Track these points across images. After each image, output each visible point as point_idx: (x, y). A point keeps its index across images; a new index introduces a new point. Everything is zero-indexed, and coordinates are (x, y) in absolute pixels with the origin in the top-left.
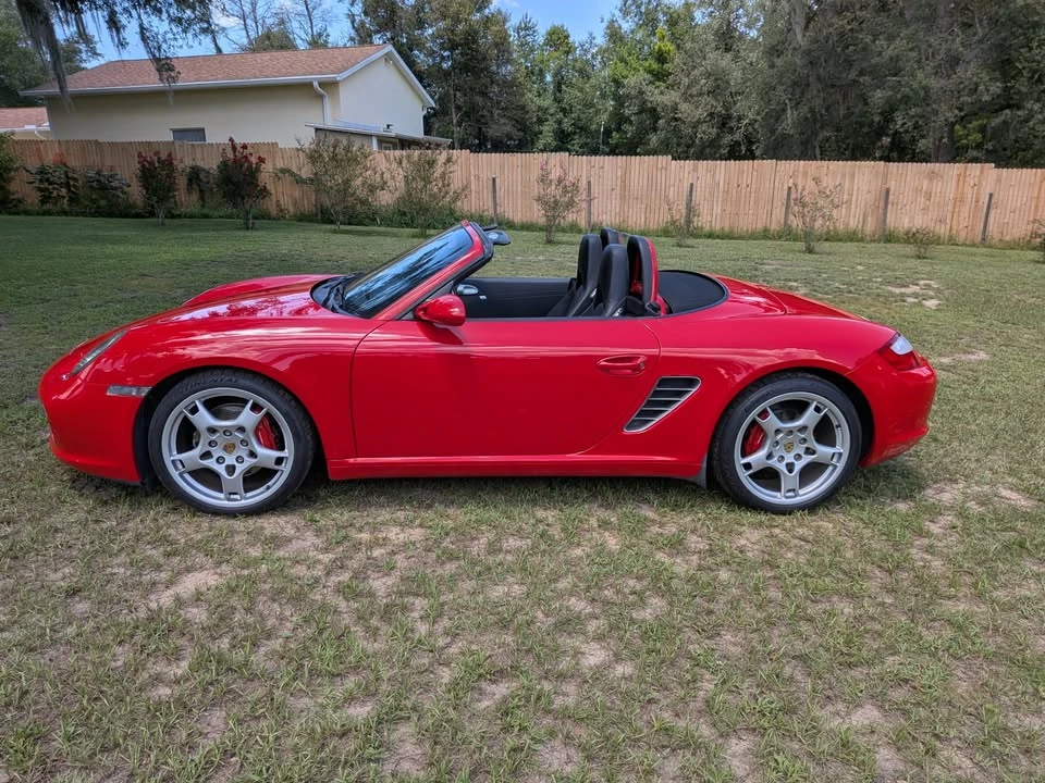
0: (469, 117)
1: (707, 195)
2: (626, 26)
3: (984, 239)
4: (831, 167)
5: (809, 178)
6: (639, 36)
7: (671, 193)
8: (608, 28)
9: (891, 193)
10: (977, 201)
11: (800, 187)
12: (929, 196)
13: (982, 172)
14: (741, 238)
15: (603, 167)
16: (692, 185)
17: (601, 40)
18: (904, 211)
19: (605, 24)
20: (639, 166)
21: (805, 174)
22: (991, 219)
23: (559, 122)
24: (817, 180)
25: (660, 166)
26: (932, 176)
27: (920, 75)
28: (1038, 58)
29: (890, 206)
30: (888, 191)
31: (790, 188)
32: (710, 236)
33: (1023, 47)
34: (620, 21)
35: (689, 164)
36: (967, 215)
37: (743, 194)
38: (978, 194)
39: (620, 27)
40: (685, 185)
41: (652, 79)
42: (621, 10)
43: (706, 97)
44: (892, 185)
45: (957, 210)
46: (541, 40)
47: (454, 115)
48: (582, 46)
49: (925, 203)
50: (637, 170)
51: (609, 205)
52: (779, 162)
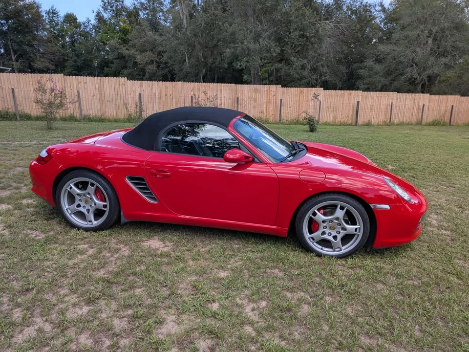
0: (22, 57)
1: (150, 99)
2: (106, 16)
3: (280, 120)
4: (210, 86)
5: (201, 92)
6: (113, 21)
7: (130, 99)
8: (97, 16)
9: (239, 99)
10: (276, 103)
11: (197, 97)
12: (255, 101)
13: (276, 89)
15: (86, 83)
16: (140, 94)
17: (93, 22)
18: (245, 108)
19: (95, 14)
20: (109, 83)
21: (199, 90)
22: (282, 111)
23: (75, 61)
24: (205, 93)
25: (121, 83)
26: (256, 91)
27: (245, 42)
28: (293, 37)
29: (239, 105)
30: (238, 98)
31: (192, 97)
33: (287, 32)
34: (103, 13)
35: (138, 83)
36: (272, 109)
37: (169, 100)
38: (276, 99)
39: (103, 16)
40: (137, 94)
41: (121, 42)
42: (103, 7)
43: (148, 52)
44: (239, 95)
45: (268, 107)
46: (62, 20)
47: (13, 56)
48: (84, 24)
49: (254, 104)
50: (108, 86)
51: (93, 105)
52: (185, 83)
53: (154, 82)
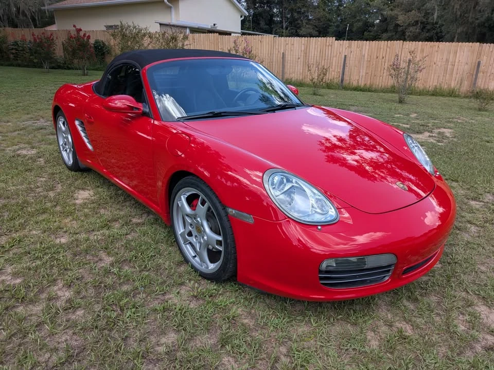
0: (291, 24)
1: (356, 63)
7: (334, 61)
9: (483, 64)
14: (375, 91)
15: (293, 44)
16: (346, 56)
18: (491, 77)
20: (315, 44)
21: (422, 51)
25: (328, 44)
29: (480, 74)
30: (479, 63)
32: (357, 89)
35: (346, 43)
37: (380, 63)
40: (342, 56)
50: (314, 46)
51: (296, 68)
52: (405, 42)
53: (365, 41)
